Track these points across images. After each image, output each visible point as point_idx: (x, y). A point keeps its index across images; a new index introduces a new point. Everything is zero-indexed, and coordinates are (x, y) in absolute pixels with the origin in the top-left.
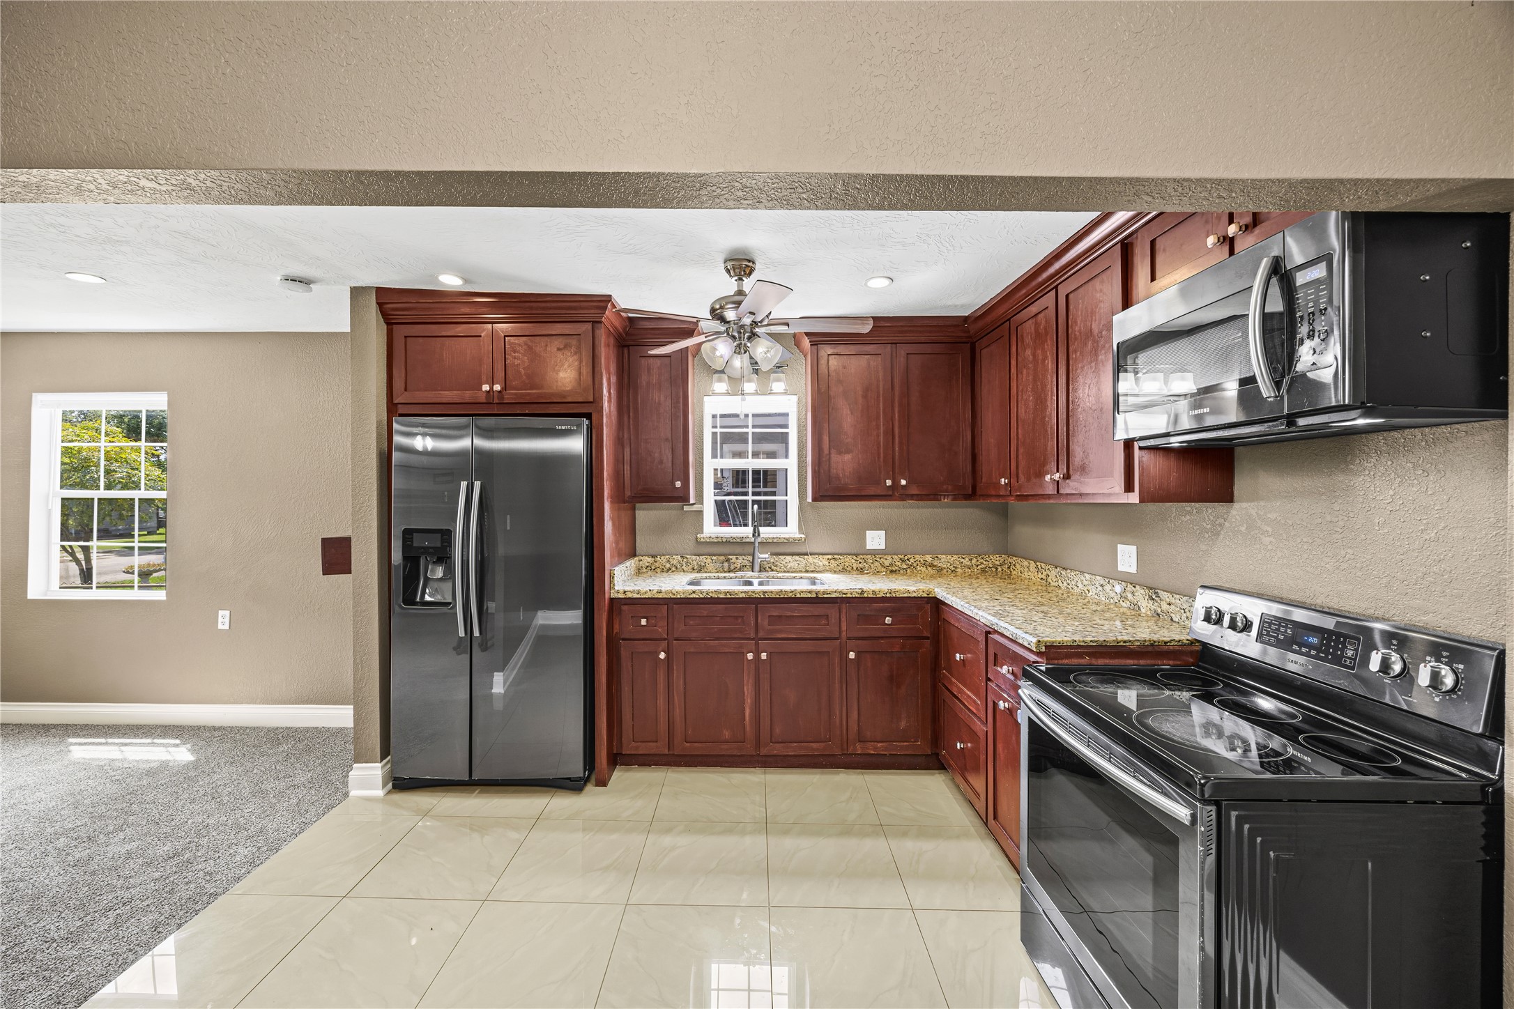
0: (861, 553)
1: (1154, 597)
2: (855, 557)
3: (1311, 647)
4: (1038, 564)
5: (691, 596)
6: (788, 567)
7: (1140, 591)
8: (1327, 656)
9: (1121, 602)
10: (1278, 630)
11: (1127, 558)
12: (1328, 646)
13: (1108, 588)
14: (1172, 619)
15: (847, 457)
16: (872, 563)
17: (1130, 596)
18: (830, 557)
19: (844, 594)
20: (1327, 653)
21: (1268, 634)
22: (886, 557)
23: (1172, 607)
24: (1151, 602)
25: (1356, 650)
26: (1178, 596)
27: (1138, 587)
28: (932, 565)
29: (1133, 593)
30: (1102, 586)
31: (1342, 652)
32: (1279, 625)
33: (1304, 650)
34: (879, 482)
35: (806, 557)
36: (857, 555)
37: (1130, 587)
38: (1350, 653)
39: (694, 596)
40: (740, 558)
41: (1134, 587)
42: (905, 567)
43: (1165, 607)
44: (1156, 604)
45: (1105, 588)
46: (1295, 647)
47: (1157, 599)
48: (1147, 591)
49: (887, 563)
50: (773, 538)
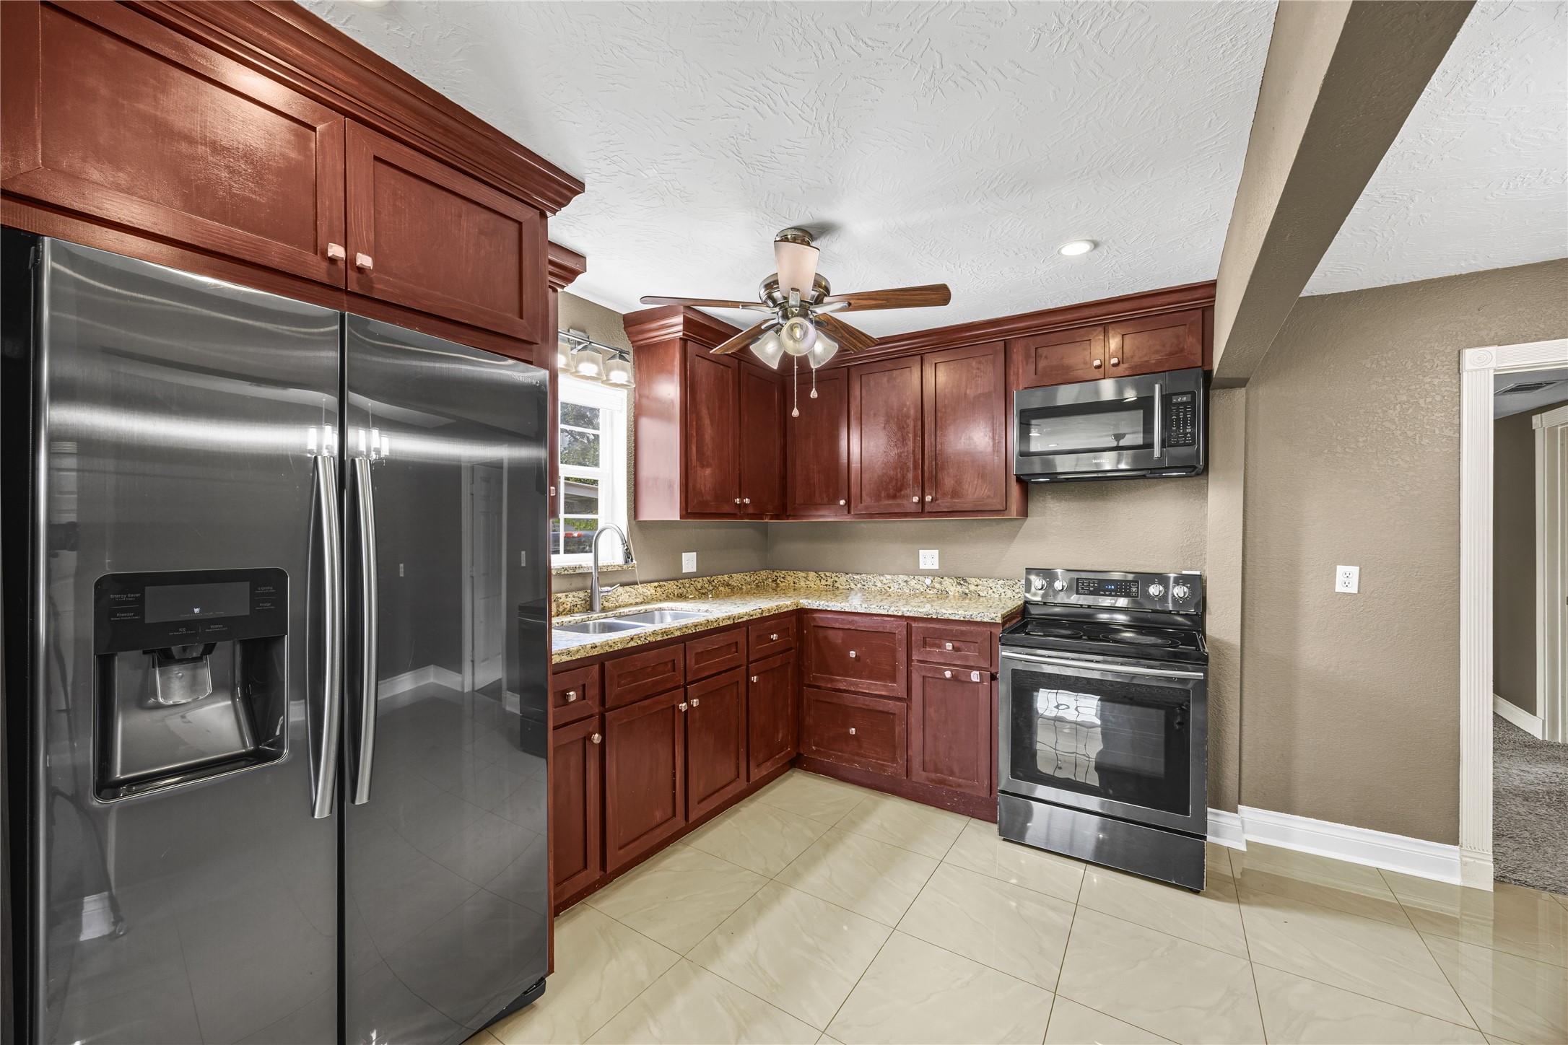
0: (679, 577)
1: (962, 582)
2: (676, 582)
3: (1111, 591)
4: (820, 573)
5: (629, 645)
6: (620, 600)
7: (947, 581)
8: (1121, 594)
9: (928, 591)
10: (1089, 585)
11: (929, 558)
12: (1121, 589)
13: (913, 583)
14: (979, 595)
15: (708, 471)
16: (689, 587)
17: (937, 585)
18: (656, 584)
19: (752, 616)
20: (1121, 592)
21: (1083, 589)
22: (698, 580)
23: (979, 587)
24: (959, 587)
25: (1138, 588)
26: (985, 579)
27: (946, 578)
28: (728, 585)
29: (941, 583)
30: (906, 581)
31: (1129, 589)
32: (1089, 583)
33: (1107, 593)
34: (729, 501)
35: (636, 586)
36: (677, 580)
37: (937, 579)
38: (1134, 590)
39: (633, 644)
40: (571, 595)
41: (942, 578)
42: (711, 588)
43: (972, 588)
44: (964, 587)
45: (909, 583)
46: (1101, 593)
47: (965, 584)
48: (955, 580)
49: (699, 586)
50: (608, 566)
